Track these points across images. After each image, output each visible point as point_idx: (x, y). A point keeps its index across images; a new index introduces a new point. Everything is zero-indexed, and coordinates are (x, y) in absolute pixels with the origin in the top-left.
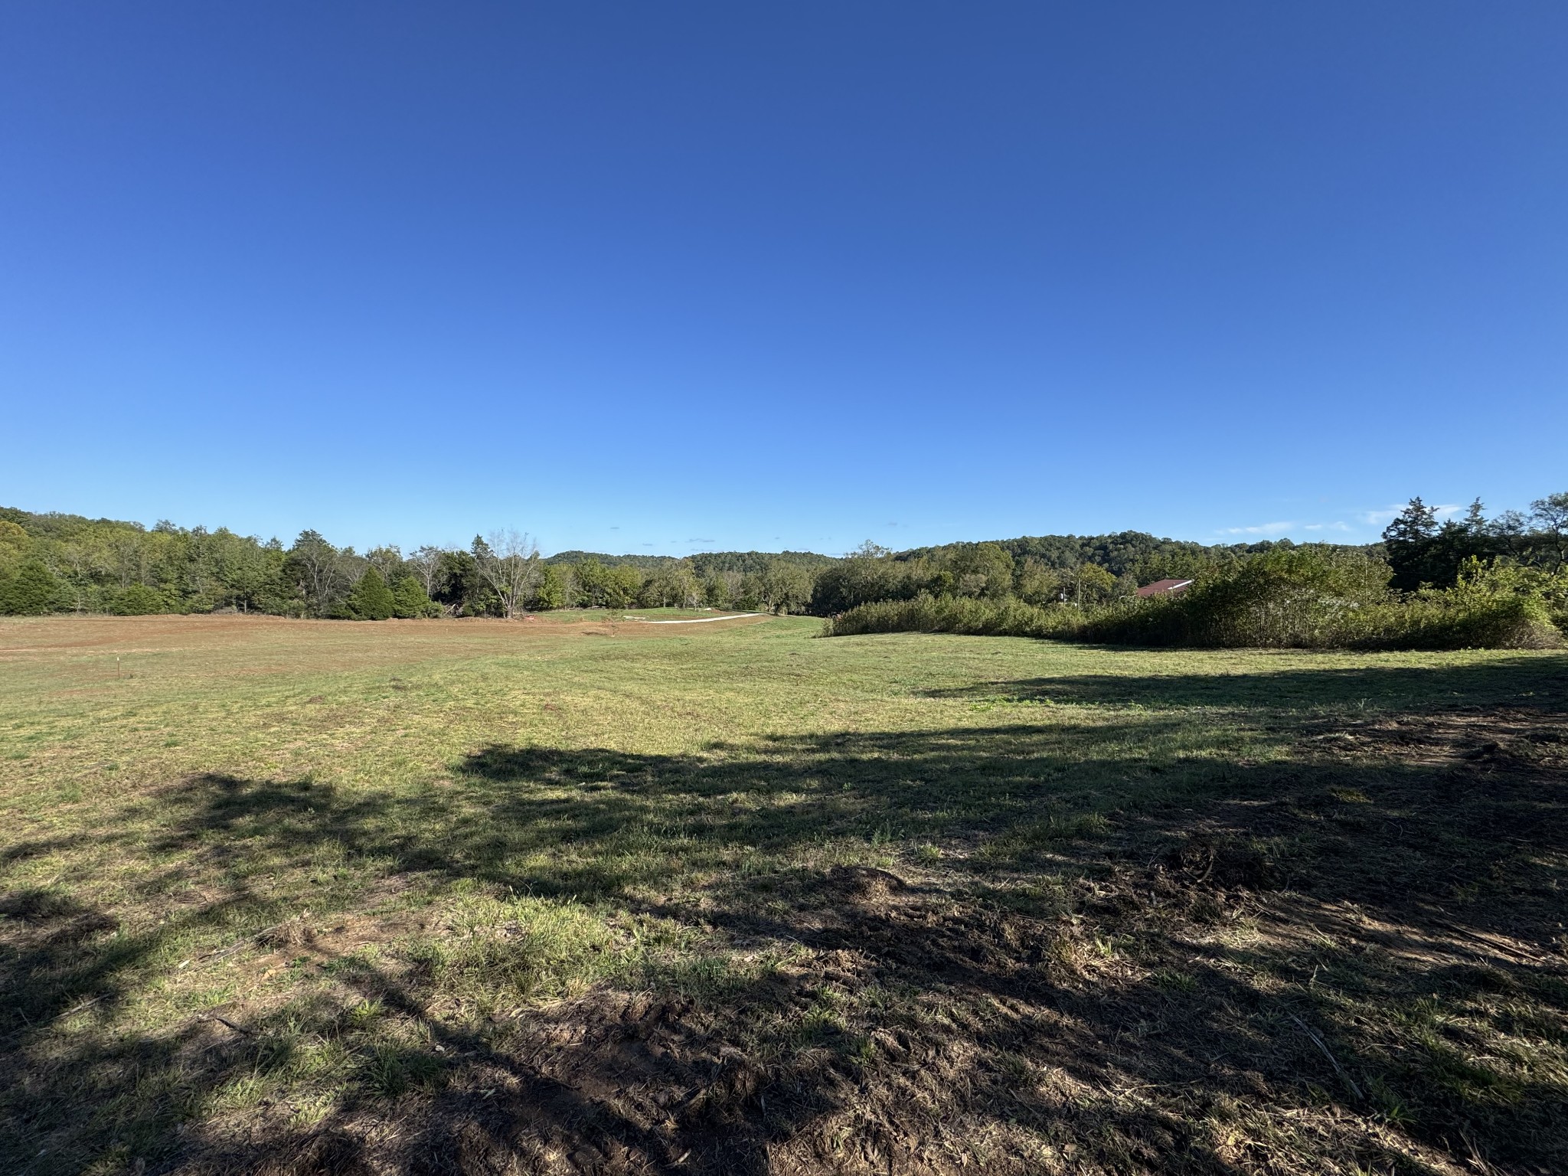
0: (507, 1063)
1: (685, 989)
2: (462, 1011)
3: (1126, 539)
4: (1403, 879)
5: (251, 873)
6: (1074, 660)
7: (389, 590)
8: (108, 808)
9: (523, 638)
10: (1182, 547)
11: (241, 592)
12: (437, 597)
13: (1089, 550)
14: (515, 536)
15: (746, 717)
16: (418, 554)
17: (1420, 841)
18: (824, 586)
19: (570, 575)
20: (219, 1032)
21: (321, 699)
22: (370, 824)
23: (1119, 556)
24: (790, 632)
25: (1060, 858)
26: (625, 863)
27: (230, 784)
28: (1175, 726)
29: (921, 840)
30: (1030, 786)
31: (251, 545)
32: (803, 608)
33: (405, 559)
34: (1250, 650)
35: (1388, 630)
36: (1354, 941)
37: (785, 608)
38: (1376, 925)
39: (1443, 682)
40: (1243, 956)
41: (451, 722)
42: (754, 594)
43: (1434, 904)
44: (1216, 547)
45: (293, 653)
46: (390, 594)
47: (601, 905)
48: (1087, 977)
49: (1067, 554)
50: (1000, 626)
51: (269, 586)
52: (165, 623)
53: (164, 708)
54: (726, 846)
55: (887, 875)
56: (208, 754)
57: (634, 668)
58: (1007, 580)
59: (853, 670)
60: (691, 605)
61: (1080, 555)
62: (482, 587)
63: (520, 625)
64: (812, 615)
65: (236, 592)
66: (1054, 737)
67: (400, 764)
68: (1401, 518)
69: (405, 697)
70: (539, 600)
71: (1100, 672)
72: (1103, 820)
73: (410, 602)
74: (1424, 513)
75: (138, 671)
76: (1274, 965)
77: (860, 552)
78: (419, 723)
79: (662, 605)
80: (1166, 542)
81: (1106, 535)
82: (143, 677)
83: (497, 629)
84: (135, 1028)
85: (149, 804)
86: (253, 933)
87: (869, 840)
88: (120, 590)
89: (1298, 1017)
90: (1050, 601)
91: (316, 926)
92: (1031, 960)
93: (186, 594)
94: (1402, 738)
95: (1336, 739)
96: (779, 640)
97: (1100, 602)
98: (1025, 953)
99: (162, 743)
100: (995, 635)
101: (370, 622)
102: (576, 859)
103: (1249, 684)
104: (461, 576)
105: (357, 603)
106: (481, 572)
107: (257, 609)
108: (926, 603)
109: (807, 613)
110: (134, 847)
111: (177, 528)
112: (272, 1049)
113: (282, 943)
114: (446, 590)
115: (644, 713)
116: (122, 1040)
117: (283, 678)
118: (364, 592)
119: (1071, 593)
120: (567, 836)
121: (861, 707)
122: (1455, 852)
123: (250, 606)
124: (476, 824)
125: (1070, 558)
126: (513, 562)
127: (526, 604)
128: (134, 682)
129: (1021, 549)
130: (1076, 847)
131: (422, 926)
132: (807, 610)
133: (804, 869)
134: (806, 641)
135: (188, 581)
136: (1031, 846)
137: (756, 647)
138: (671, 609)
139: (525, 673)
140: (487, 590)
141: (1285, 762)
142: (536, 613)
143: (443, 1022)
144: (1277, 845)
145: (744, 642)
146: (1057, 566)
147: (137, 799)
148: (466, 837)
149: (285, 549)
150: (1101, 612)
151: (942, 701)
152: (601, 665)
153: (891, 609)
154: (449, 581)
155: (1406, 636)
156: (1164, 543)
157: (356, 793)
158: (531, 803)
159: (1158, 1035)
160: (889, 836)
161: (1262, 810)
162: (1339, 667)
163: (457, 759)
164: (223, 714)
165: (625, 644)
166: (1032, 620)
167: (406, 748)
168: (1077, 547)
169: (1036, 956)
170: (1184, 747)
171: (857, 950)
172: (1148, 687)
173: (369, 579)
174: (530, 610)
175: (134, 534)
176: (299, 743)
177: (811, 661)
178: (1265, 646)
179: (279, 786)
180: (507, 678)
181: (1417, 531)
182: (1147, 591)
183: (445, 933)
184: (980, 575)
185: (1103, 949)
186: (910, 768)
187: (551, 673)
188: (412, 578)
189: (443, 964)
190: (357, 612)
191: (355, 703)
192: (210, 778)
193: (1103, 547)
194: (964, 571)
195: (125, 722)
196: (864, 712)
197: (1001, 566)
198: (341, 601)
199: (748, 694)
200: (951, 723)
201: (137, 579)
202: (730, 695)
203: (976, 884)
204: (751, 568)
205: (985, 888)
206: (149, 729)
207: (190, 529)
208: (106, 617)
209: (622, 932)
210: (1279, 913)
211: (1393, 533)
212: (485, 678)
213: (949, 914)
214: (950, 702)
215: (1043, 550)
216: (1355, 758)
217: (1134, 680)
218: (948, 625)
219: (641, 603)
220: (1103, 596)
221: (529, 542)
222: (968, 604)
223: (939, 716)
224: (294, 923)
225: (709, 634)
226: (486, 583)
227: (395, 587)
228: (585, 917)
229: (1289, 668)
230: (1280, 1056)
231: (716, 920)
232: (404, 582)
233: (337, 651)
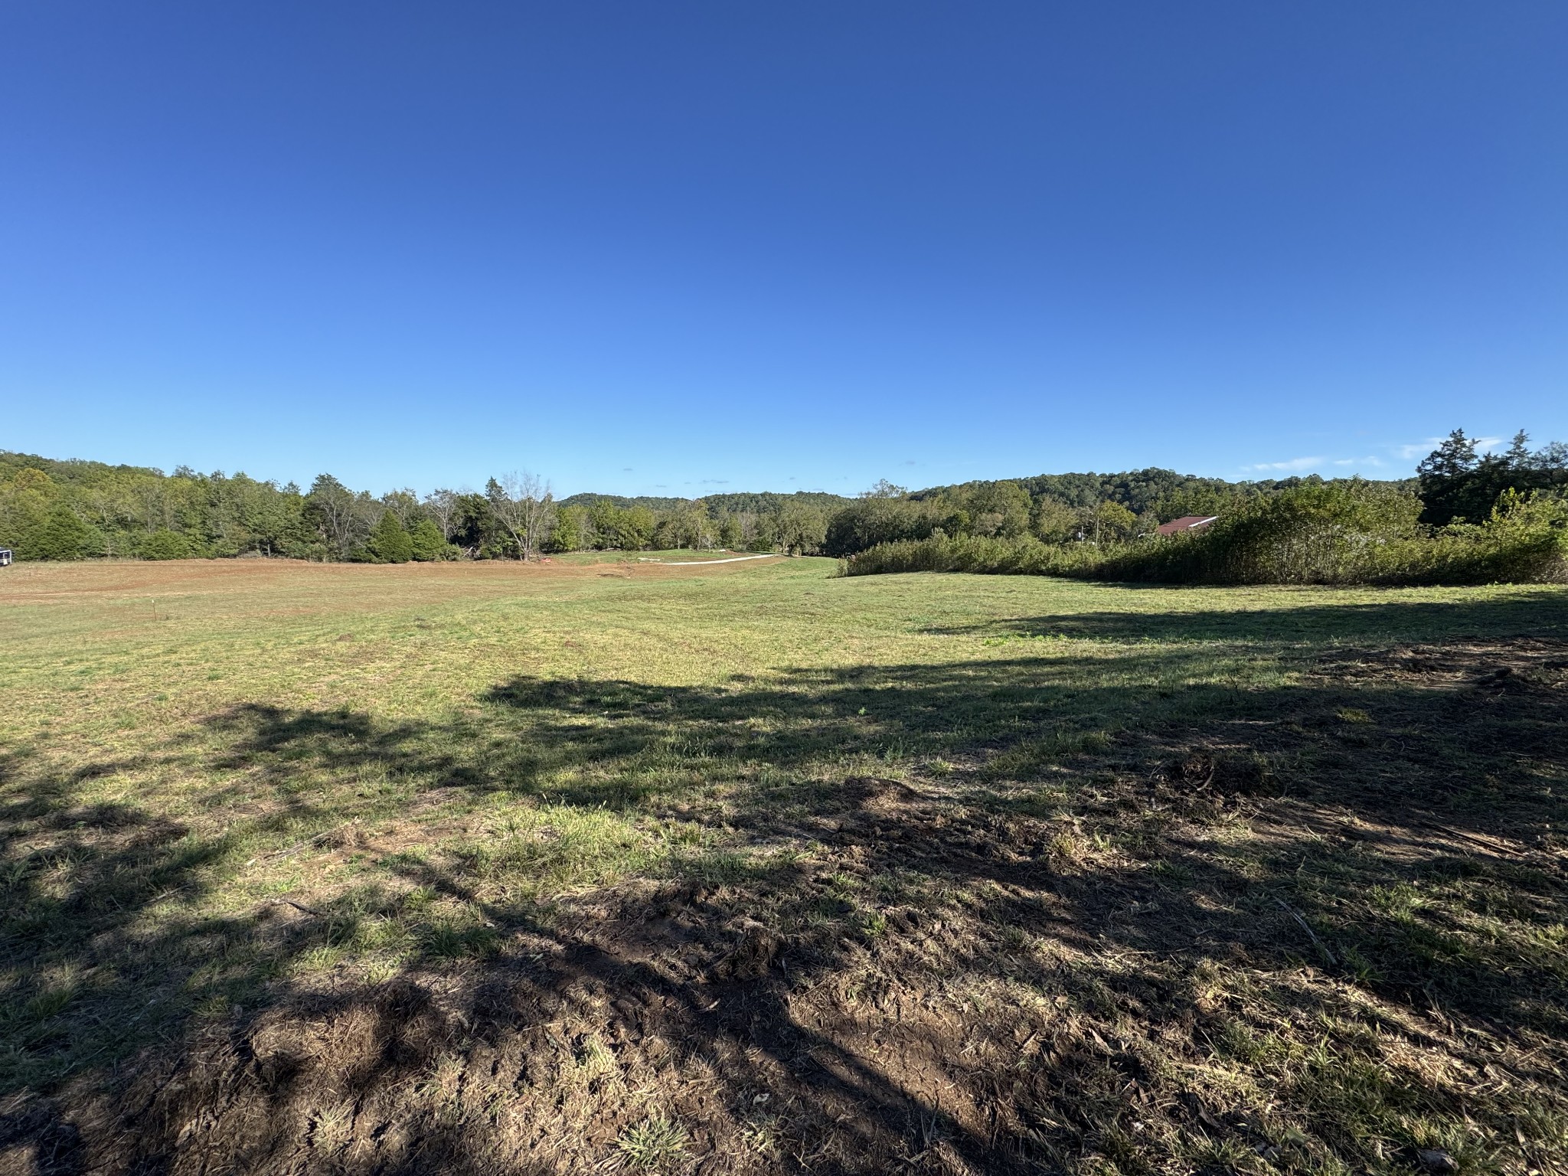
0: (551, 934)
1: (711, 877)
2: (508, 895)
3: (1148, 476)
4: (1399, 788)
5: (302, 788)
6: (1090, 598)
7: (407, 534)
8: (161, 733)
9: (540, 580)
10: (1206, 484)
11: (263, 537)
12: (455, 539)
13: (1110, 488)
14: (528, 478)
15: (762, 653)
16: (433, 497)
17: (1420, 755)
18: (839, 526)
19: (584, 517)
20: (291, 914)
21: (350, 637)
22: (408, 746)
23: (1140, 493)
24: (803, 573)
25: (1064, 770)
26: (649, 777)
27: (271, 712)
28: (1187, 657)
29: (933, 756)
30: (1039, 710)
31: (270, 490)
32: (817, 549)
33: (421, 503)
34: (1270, 587)
35: (1413, 566)
36: (1343, 839)
37: (798, 549)
38: (1368, 826)
39: (1466, 617)
40: (1236, 850)
41: (476, 658)
42: (768, 536)
43: (1427, 809)
44: (1242, 483)
45: (319, 595)
46: (408, 537)
47: (628, 812)
48: (1086, 867)
49: (1087, 492)
50: (1015, 565)
51: (290, 530)
52: (193, 567)
53: (202, 645)
54: (745, 763)
55: (898, 784)
56: (249, 686)
57: (649, 608)
58: (1024, 519)
59: (867, 608)
60: (706, 547)
61: (1100, 493)
62: (497, 530)
63: (537, 567)
64: (826, 556)
65: (258, 536)
66: (1065, 668)
67: (431, 696)
68: (1439, 450)
69: (430, 634)
70: (554, 543)
71: (1115, 609)
72: (1108, 737)
73: (428, 545)
74: (1464, 445)
75: (173, 613)
76: (1265, 858)
77: (875, 491)
78: (445, 658)
79: (676, 547)
80: (1190, 479)
81: (1128, 472)
82: (178, 618)
83: (514, 572)
84: (216, 911)
85: (200, 730)
86: (310, 837)
87: (882, 757)
88: (147, 535)
89: (1283, 900)
90: (1067, 541)
91: (367, 831)
92: (1032, 854)
93: (211, 538)
94: (1414, 666)
95: (1346, 667)
96: (793, 581)
97: (1118, 540)
98: (1028, 848)
99: (204, 677)
100: (1010, 574)
101: (391, 565)
102: (604, 774)
103: (1266, 620)
104: (477, 519)
105: (377, 547)
106: (496, 515)
107: (280, 553)
108: (941, 543)
109: (821, 554)
110: (191, 768)
111: (196, 474)
112: (340, 925)
113: (338, 844)
114: (463, 533)
115: (661, 648)
116: (206, 919)
117: (311, 619)
118: (383, 536)
119: (1089, 531)
120: (594, 757)
121: (875, 643)
122: (1454, 765)
123: (273, 550)
124: (507, 747)
125: (1090, 496)
126: (527, 505)
127: (542, 546)
128: (170, 624)
129: (1039, 488)
130: (1082, 761)
131: (465, 830)
132: (821, 551)
133: (820, 781)
134: (820, 582)
135: (211, 526)
136: (1038, 760)
137: (771, 587)
138: (685, 550)
139: (545, 613)
140: (501, 533)
141: (1294, 687)
142: (552, 555)
143: (491, 905)
144: (1278, 758)
145: (759, 583)
146: (1076, 504)
147: (188, 725)
148: (498, 757)
149: (303, 493)
150: (1120, 550)
151: (955, 637)
152: (618, 605)
153: (905, 548)
154: (465, 524)
155: (1431, 572)
156: (1187, 480)
157: (391, 721)
158: (557, 729)
159: (1149, 914)
160: (901, 754)
161: (1266, 729)
162: (1359, 603)
163: (484, 689)
164: (259, 651)
165: (639, 585)
166: (1048, 559)
167: (435, 681)
168: (1098, 485)
169: (1038, 849)
170: (1194, 676)
171: (870, 846)
172: (1162, 623)
173: (386, 524)
174: (547, 553)
175: (155, 480)
176: (334, 677)
177: (826, 600)
178: (1285, 582)
179: (319, 714)
180: (527, 618)
181: (1454, 465)
182: (1169, 528)
183: (486, 836)
184: (997, 514)
185: (1101, 844)
186: (921, 696)
187: (571, 613)
188: (428, 521)
189: (487, 860)
190: (377, 556)
191: (383, 639)
192: (252, 707)
193: (1124, 485)
194: (980, 510)
195: (167, 658)
196: (878, 647)
197: (1017, 504)
198: (360, 545)
199: (763, 631)
200: (964, 657)
201: (162, 524)
202: (745, 632)
203: (984, 792)
204: (764, 510)
205: (991, 795)
206: (191, 664)
207: (208, 474)
208: (137, 562)
209: (650, 834)
210: (1274, 816)
211: (1429, 467)
212: (506, 618)
213: (957, 816)
214: (964, 638)
215: (1061, 488)
216: (1366, 683)
217: (1150, 617)
218: (963, 565)
219: (656, 545)
220: (1121, 533)
221: (543, 484)
222: (985, 543)
223: (952, 651)
224: (347, 828)
225: (723, 575)
226: (502, 526)
227: (413, 530)
228: (615, 821)
229: (1308, 604)
230: (1262, 930)
231: (736, 824)
232: (421, 525)
233: (360, 593)
